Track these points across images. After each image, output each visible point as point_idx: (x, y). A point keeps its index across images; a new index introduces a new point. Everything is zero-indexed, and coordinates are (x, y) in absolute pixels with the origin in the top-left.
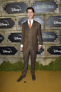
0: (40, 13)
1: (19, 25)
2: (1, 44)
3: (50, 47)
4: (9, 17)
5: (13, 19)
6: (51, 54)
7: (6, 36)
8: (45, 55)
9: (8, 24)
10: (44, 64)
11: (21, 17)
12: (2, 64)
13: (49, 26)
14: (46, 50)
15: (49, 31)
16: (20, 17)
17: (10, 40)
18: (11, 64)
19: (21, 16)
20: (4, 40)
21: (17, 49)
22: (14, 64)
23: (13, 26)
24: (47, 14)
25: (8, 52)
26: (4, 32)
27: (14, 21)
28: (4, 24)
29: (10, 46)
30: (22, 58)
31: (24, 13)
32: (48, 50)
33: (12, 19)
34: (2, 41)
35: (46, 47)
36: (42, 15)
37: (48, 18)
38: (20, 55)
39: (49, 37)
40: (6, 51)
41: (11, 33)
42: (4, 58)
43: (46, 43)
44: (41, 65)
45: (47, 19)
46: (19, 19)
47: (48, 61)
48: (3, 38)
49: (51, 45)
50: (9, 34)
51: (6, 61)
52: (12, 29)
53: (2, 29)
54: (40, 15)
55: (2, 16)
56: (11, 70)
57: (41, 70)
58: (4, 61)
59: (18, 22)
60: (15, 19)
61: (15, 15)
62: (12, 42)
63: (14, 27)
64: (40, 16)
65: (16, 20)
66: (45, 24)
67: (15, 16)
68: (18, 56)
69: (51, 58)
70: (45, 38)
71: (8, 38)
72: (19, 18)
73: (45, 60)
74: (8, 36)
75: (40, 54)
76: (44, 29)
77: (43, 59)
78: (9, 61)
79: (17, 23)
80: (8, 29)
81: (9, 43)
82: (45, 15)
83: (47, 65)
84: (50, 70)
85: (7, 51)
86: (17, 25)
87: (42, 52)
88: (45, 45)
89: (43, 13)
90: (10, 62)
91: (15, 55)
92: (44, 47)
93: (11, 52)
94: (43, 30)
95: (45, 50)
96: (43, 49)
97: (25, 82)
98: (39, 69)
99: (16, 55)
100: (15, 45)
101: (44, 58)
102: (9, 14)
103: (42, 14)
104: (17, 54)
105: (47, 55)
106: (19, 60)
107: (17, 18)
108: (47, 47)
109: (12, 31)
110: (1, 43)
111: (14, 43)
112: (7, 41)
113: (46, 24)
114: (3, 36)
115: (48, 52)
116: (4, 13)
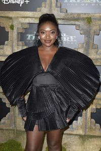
0: (79, 14)
1: (20, 43)
8: (85, 127)
11: (27, 21)
16: (23, 21)
19: (26, 17)
27: (8, 29)
30: (20, 131)
31: (36, 11)
36: (83, 19)
37: (98, 28)
38: (15, 123)
45: (94, 32)
46: (20, 26)
47: (91, 147)
54: (77, 19)
59: (18, 33)
60: (10, 24)
61: (12, 14)
63: (5, 47)
64: (77, 23)
65: (12, 27)
66: (88, 43)
67: (11, 18)
68: (10, 125)
72: (22, 24)
73: (84, 141)
79: (13, 35)
82: (89, 20)
86: (15, 42)
89: (85, 14)
99: (4, 123)
101: (81, 136)
103: (82, 16)
104: (8, 119)
106: (12, 136)
107: (15, 23)
115: (93, 120)
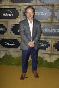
2: (3, 36)
3: (57, 42)
4: (13, 7)
5: (18, 9)
6: (58, 50)
7: (9, 27)
9: (12, 15)
10: (49, 61)
12: (3, 57)
13: (58, 19)
14: (53, 46)
15: (57, 24)
17: (13, 33)
18: (13, 58)
20: (7, 32)
21: (20, 42)
22: (17, 58)
23: (17, 17)
24: (56, 5)
25: (11, 45)
26: (7, 22)
28: (8, 14)
29: (13, 39)
32: (54, 46)
33: (16, 9)
34: (5, 32)
35: (52, 41)
39: (56, 31)
40: (8, 44)
41: (15, 25)
42: (6, 51)
43: (52, 37)
44: (46, 61)
48: (6, 29)
49: (58, 40)
50: (13, 26)
51: (8, 55)
52: (16, 20)
53: (5, 20)
55: (5, 6)
56: (13, 65)
57: (45, 67)
58: (5, 54)
62: (16, 34)
69: (57, 54)
70: (52, 32)
71: (11, 30)
74: (11, 27)
75: (45, 49)
76: (52, 21)
77: (48, 54)
78: (11, 54)
80: (12, 20)
81: (12, 35)
83: (52, 62)
84: (55, 68)
85: (10, 43)
87: (48, 48)
88: (51, 40)
90: (12, 56)
91: (18, 48)
92: (50, 42)
93: (14, 45)
94: (51, 23)
95: (51, 45)
96: (49, 44)
97: (27, 78)
98: (43, 66)
100: (19, 37)
102: (13, 3)
105: (53, 51)
108: (54, 42)
109: (16, 22)
110: (4, 34)
111: (18, 36)
112: (10, 33)
113: (54, 16)
114: (6, 27)
116: (8, 2)
